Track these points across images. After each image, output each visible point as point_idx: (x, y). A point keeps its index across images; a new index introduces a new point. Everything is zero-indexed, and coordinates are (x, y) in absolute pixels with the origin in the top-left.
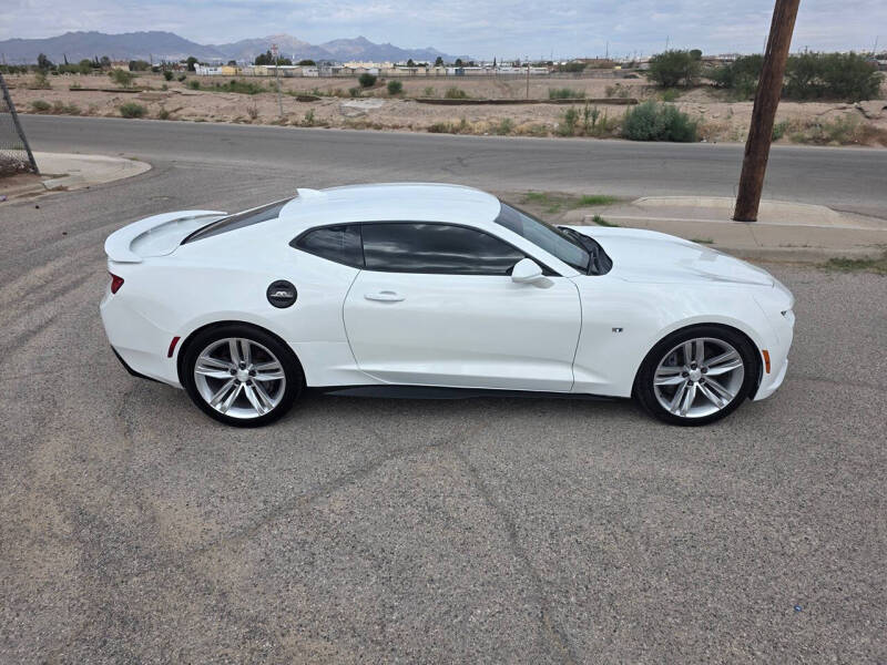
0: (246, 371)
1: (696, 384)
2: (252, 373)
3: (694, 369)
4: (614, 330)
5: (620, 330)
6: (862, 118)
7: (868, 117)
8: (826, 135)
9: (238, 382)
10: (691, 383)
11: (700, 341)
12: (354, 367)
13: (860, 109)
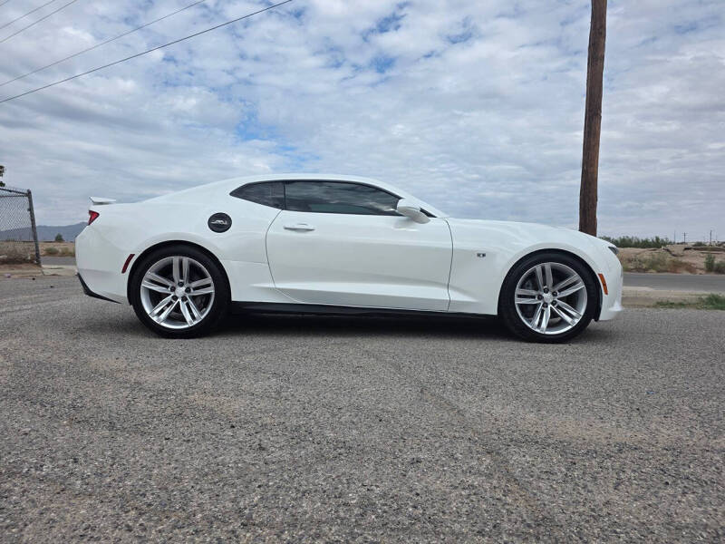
0: (184, 289)
1: (550, 306)
2: (188, 290)
3: (547, 292)
4: (479, 255)
5: (484, 255)
6: (670, 256)
7: (674, 255)
8: (644, 266)
9: (175, 298)
10: (545, 305)
11: (548, 266)
12: (271, 285)
13: (668, 250)
